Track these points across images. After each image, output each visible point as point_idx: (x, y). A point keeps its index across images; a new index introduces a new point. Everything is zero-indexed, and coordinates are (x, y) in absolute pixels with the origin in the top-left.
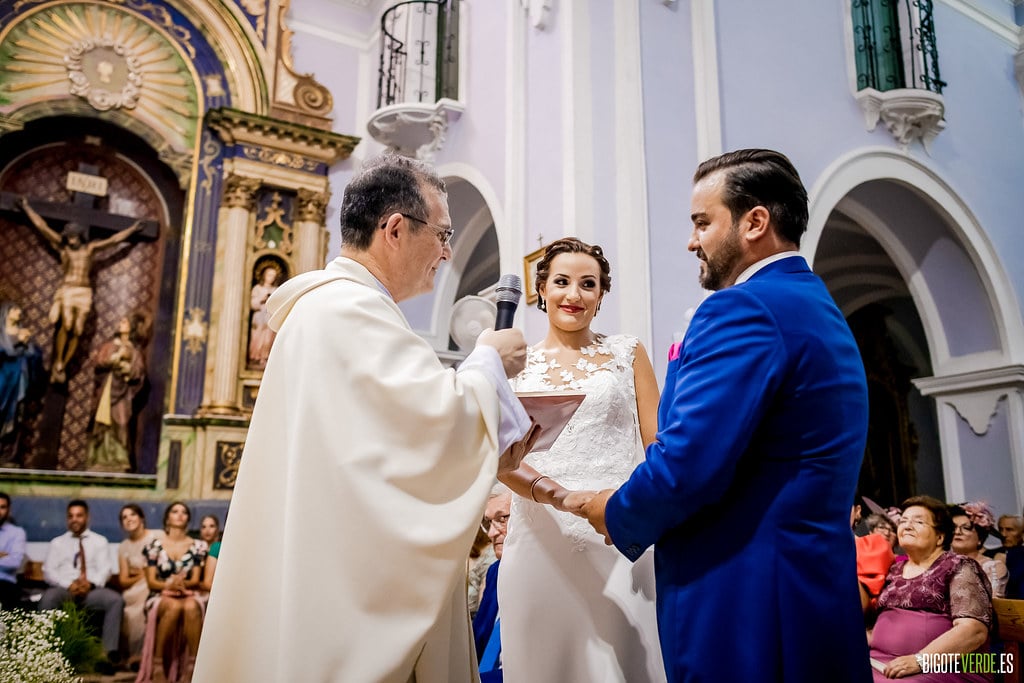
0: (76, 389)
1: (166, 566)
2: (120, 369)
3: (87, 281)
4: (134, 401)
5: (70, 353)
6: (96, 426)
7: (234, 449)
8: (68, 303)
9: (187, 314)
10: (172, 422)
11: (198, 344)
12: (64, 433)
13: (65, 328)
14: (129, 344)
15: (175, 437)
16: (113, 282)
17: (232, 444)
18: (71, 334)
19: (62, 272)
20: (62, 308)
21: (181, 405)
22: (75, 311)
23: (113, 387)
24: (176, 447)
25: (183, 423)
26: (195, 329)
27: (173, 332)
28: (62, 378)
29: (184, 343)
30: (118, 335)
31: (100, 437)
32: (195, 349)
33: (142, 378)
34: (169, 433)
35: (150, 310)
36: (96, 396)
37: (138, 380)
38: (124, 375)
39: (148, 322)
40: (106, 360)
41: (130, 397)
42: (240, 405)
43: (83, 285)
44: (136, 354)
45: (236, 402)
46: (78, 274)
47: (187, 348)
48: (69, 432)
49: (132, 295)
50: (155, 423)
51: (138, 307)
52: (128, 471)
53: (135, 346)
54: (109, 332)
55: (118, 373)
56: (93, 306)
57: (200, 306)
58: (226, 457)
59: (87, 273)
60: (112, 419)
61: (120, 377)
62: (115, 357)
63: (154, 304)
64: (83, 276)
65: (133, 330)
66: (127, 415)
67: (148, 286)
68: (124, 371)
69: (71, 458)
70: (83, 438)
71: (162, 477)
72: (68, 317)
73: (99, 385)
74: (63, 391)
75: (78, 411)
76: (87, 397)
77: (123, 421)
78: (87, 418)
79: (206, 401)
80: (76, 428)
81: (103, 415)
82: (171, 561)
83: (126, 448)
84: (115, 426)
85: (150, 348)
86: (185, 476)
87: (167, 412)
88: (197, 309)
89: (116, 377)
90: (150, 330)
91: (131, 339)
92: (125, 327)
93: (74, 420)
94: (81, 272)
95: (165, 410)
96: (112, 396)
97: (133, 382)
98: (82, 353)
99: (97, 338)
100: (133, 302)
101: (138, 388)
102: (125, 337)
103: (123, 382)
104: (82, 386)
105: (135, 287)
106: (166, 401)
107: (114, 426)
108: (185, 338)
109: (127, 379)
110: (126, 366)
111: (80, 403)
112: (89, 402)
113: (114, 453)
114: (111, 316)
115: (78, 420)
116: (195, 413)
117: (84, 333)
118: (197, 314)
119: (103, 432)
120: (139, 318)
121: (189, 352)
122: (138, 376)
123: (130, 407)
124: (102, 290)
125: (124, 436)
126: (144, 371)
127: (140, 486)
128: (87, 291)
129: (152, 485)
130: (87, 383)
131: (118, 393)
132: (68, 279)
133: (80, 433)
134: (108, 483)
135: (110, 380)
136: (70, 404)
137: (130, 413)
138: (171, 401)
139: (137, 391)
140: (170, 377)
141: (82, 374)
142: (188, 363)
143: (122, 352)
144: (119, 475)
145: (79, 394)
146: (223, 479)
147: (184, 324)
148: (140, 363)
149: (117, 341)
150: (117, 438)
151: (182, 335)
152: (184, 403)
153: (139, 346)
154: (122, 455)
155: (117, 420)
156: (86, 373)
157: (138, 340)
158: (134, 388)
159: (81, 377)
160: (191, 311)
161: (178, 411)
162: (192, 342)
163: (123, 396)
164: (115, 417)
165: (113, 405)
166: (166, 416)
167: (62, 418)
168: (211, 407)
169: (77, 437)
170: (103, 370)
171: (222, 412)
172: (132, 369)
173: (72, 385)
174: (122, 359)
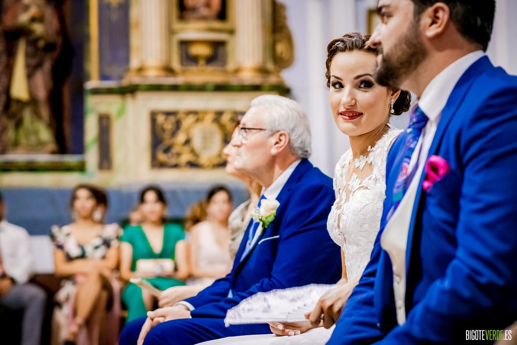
1: (75, 251)
2: (32, 32)
7: (172, 119)
10: (96, 92)
15: (103, 109)
17: (168, 114)
21: (106, 70)
23: (26, 54)
24: (104, 121)
25: (109, 92)
33: (60, 41)
34: (95, 106)
36: (8, 67)
37: (54, 44)
38: (37, 39)
40: (15, 23)
41: (47, 65)
42: (176, 65)
44: (50, 13)
45: (169, 61)
52: (53, 153)
53: (48, 4)
55: (32, 37)
58: (163, 130)
60: (30, 93)
61: (33, 42)
62: (25, 19)
66: (46, 87)
68: (36, 35)
71: (92, 156)
77: (42, 94)
79: (134, 63)
81: (19, 89)
82: (82, 247)
83: (50, 126)
86: (118, 155)
89: (29, 43)
96: (27, 66)
101: (55, 54)
103: (37, 49)
107: (33, 101)
109: (41, 44)
110: (39, 29)
113: (36, 133)
116: (120, 78)
119: (21, 110)
122: (54, 39)
123: (49, 77)
125: (45, 112)
126: (61, 32)
127: (68, 169)
129: (81, 168)
131: (34, 62)
134: (31, 168)
135: (22, 44)
137: (51, 85)
143: (33, 11)
144: (43, 158)
146: (162, 157)
148: (56, 23)
150: (37, 114)
152: (108, 66)
153: (53, 3)
154: (45, 135)
155: (36, 94)
158: (51, 53)
161: (103, 77)
163: (39, 65)
164: (33, 90)
165: (29, 76)
166: (88, 84)
168: (141, 70)
170: (13, 35)
171: (153, 75)
172: (46, 31)
174: (33, 20)
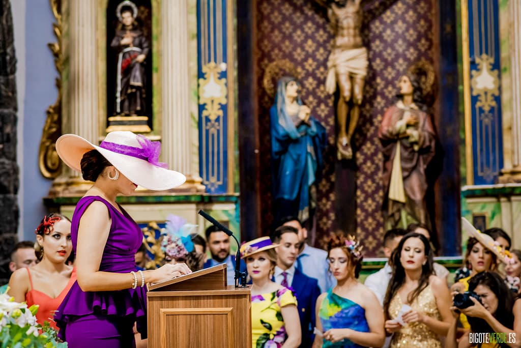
0: (365, 162)
2: (408, 137)
3: (359, 40)
4: (427, 171)
5: (353, 125)
6: (391, 203)
8: (343, 70)
9: (473, 65)
10: (472, 194)
11: (490, 98)
12: (359, 211)
13: (344, 98)
14: (413, 106)
15: (477, 210)
16: (388, 35)
18: (351, 104)
19: (332, 32)
20: (337, 75)
21: (480, 174)
22: (351, 77)
23: (403, 159)
24: (480, 222)
25: (485, 194)
26: (484, 81)
27: (460, 88)
28: (348, 153)
29: (474, 99)
30: (400, 97)
31: (397, 217)
32: (486, 104)
33: (433, 144)
34: (470, 207)
35: (431, 62)
36: (387, 171)
37: (429, 147)
38: (413, 144)
39: (431, 78)
40: (390, 129)
41: (422, 168)
43: (356, 46)
44: (422, 116)
46: (349, 35)
47: (478, 104)
48: (363, 210)
49: (409, 45)
50: (453, 196)
51: (418, 59)
53: (420, 108)
54: (390, 92)
55: (406, 142)
56: (370, 67)
57: (487, 53)
59: (357, 31)
60: (407, 195)
62: (400, 125)
63: (435, 54)
64: (355, 36)
65: (417, 89)
66: (421, 190)
67: (426, 32)
68: (412, 140)
69: (370, 239)
70: (378, 215)
72: (346, 86)
73: (388, 158)
74: (351, 165)
75: (369, 186)
76: (377, 168)
77: (418, 197)
78: (381, 193)
80: (370, 205)
81: (397, 192)
84: (410, 202)
85: (437, 106)
87: (465, 183)
88: (484, 56)
89: (405, 147)
90: (435, 85)
91: (414, 101)
92: (406, 87)
93: (367, 196)
94: (352, 31)
95: (462, 180)
96: (403, 169)
97: (424, 151)
98: (366, 120)
99: (379, 101)
100: (411, 54)
101: (430, 156)
102: (409, 99)
103: (413, 151)
104: (370, 158)
105: (412, 35)
106: (462, 169)
108: (475, 93)
109: (416, 148)
110: (414, 134)
111: (371, 176)
112: (380, 174)
114: (390, 73)
115: (372, 196)
117: (364, 97)
118: (485, 62)
119: (399, 211)
120: (421, 73)
121: (481, 110)
122: (427, 143)
123: (423, 178)
124: (377, 45)
125: (421, 213)
126: (435, 136)
128: (362, 51)
130: (375, 154)
131: (409, 165)
132: (340, 41)
133: (375, 211)
135: (398, 149)
136: (361, 178)
137: (426, 186)
138: (467, 169)
139: (430, 159)
140: (463, 142)
141: (369, 145)
142: (481, 122)
143: (408, 117)
145: (368, 167)
147: (471, 77)
148: (428, 127)
149: (400, 105)
150: (414, 216)
151: (471, 89)
152: (482, 171)
153: (425, 108)
155: (412, 197)
156: (373, 143)
157: (423, 99)
158: (425, 156)
159: (368, 148)
160: (478, 60)
161: (477, 180)
162: (483, 98)
163: (414, 168)
164: (409, 193)
165: (405, 179)
166: (464, 188)
167: (355, 195)
168: (514, 173)
169: (372, 215)
170: (390, 141)
172: (420, 137)
173: (360, 158)
174: (408, 126)
